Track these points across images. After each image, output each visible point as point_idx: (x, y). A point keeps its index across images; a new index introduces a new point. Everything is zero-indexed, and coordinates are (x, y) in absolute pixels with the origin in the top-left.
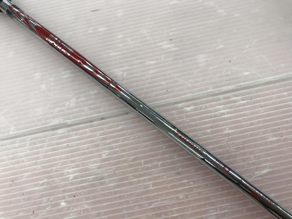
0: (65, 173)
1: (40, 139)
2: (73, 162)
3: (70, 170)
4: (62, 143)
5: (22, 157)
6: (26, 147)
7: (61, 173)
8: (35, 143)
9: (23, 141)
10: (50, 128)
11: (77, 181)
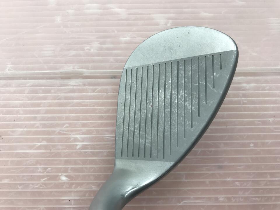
0: (72, 139)
1: (43, 88)
2: (84, 125)
3: (78, 136)
4: (73, 98)
5: (16, 107)
6: (24, 95)
7: (66, 138)
8: (36, 92)
9: (21, 86)
10: (60, 75)
11: (87, 152)
